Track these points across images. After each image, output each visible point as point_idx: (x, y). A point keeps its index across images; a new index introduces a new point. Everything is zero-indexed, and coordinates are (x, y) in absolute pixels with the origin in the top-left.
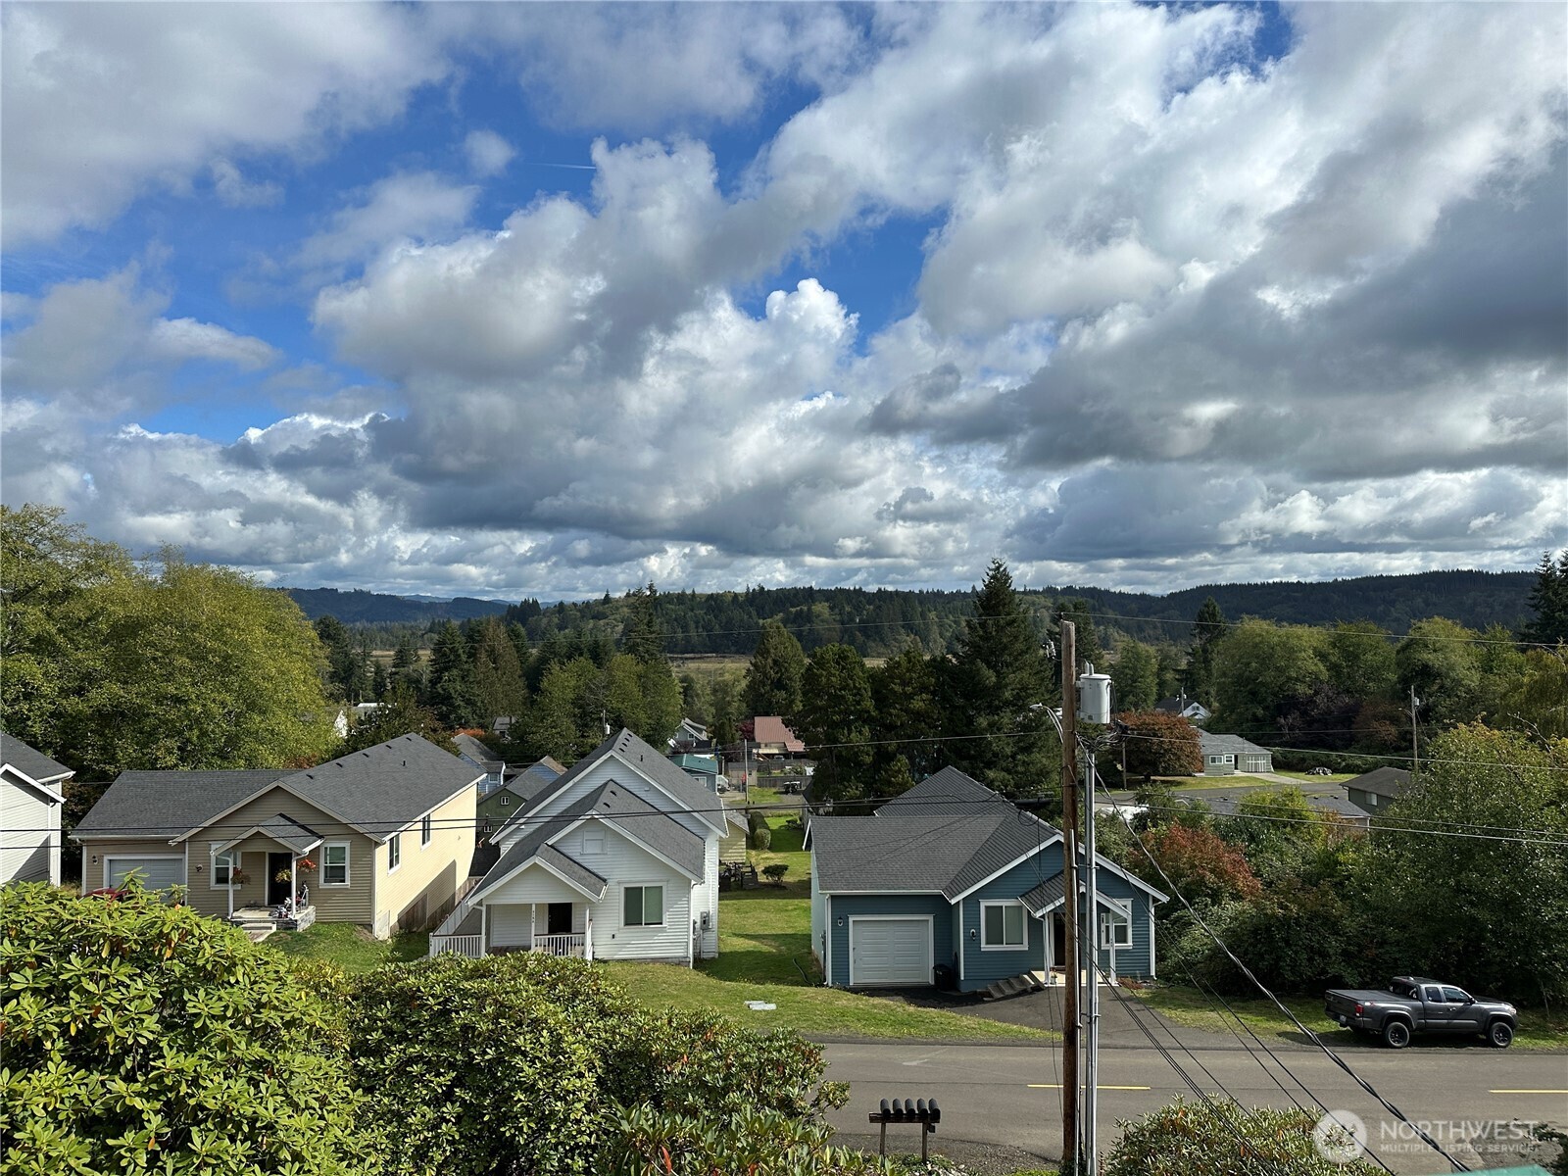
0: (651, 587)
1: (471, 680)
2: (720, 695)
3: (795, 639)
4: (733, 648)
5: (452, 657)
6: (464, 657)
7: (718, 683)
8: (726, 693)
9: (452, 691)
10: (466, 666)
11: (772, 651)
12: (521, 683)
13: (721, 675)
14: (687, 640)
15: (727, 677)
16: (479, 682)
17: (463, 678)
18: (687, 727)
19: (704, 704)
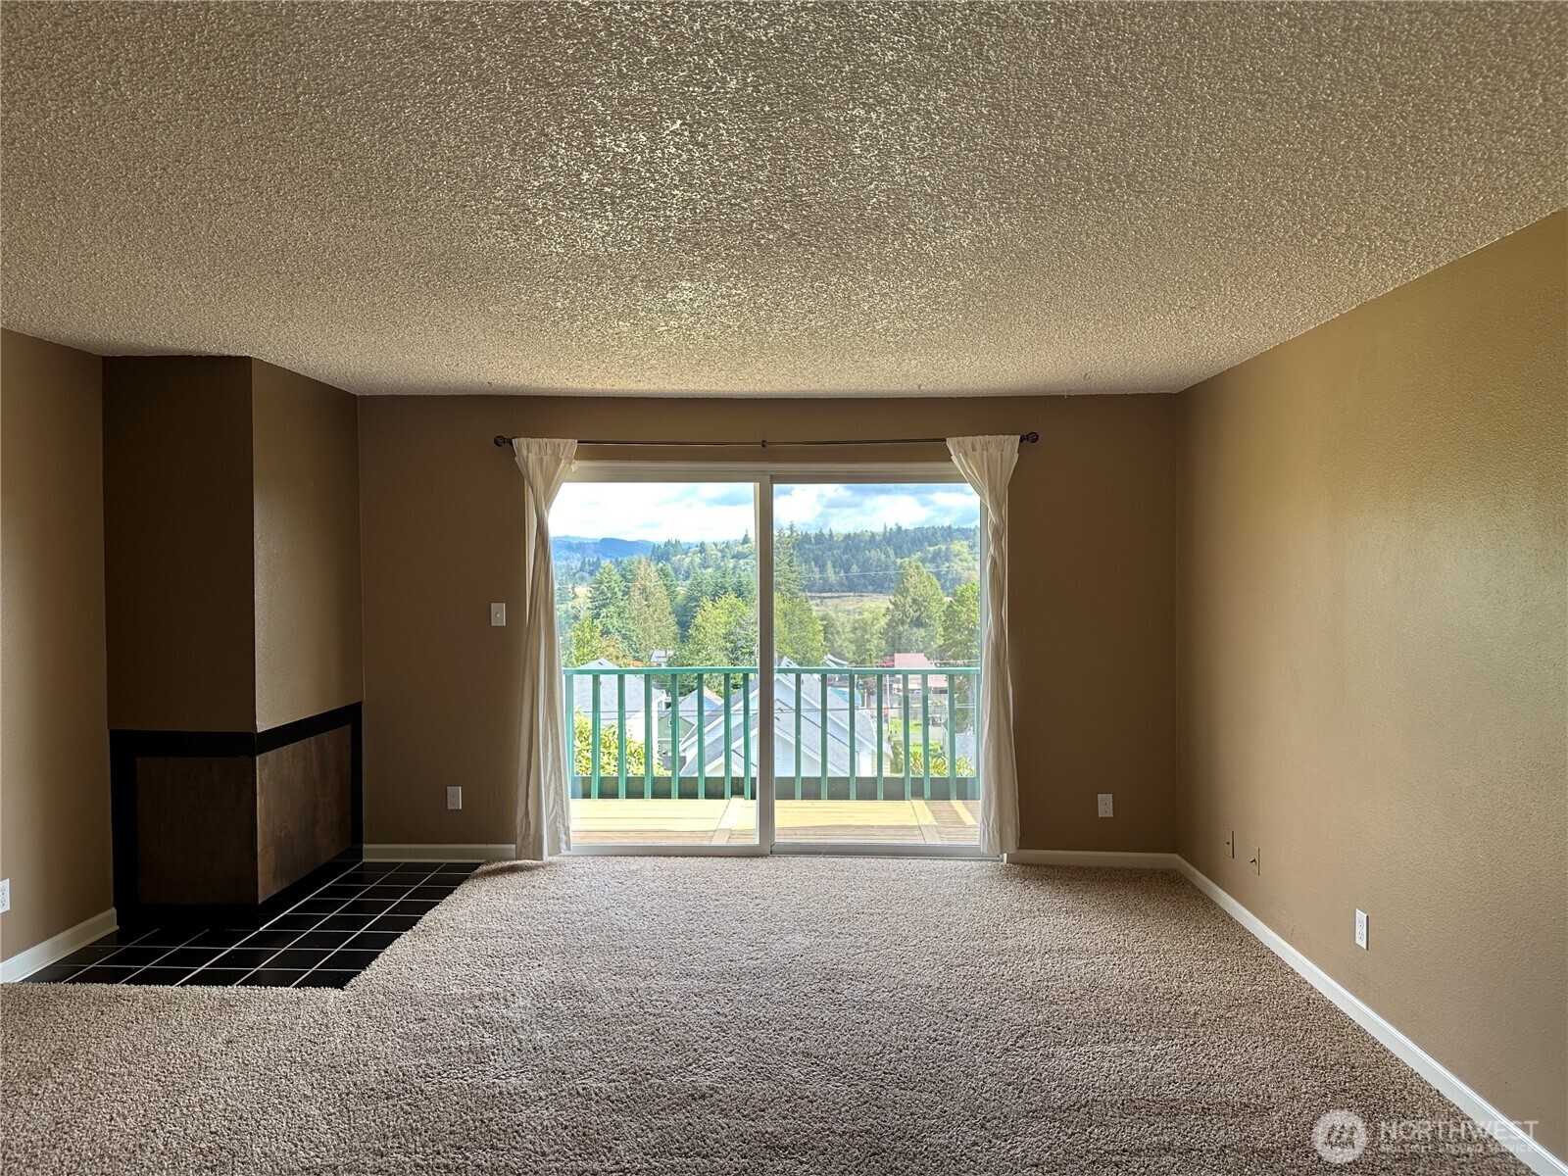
0: (791, 528)
1: (627, 616)
2: (859, 633)
3: (934, 578)
4: (870, 588)
5: (609, 595)
6: (620, 595)
7: (857, 621)
8: (865, 631)
9: (610, 627)
10: (622, 604)
11: (911, 590)
12: (672, 619)
13: (860, 613)
14: (825, 580)
15: (866, 615)
16: (633, 619)
17: (619, 615)
18: (829, 662)
19: (845, 642)
